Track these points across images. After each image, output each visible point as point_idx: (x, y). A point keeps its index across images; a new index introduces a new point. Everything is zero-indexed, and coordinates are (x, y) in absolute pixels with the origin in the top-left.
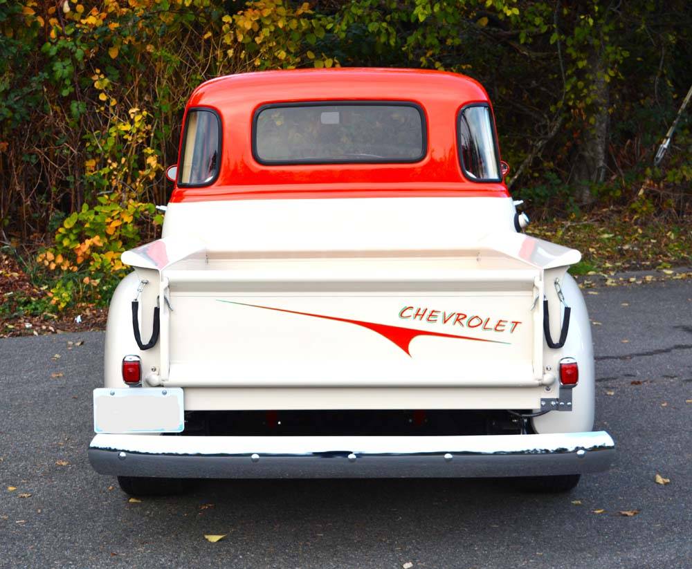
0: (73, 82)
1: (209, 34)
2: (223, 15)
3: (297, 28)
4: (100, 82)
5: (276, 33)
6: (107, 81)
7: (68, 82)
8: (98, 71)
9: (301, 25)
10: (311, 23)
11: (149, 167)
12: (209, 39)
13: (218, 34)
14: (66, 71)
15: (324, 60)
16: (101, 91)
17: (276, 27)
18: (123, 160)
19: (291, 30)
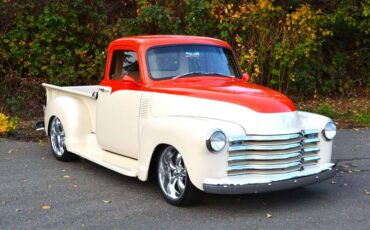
1: (281, 21)
2: (287, 14)
4: (238, 39)
6: (241, 39)
8: (238, 35)
9: (317, 18)
10: (321, 17)
11: (256, 72)
12: (281, 23)
13: (284, 21)
15: (326, 31)
16: (238, 43)
17: (307, 18)
19: (313, 20)
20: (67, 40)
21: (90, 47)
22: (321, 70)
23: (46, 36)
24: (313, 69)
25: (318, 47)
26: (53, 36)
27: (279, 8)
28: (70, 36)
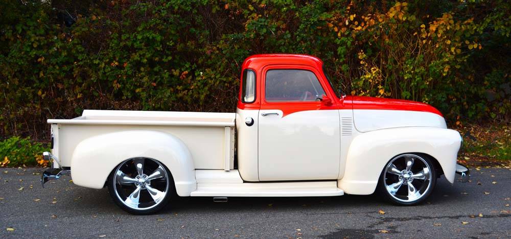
0: (345, 56)
1: (416, 33)
2: (422, 24)
3: (460, 29)
4: (361, 55)
5: (446, 32)
6: (365, 55)
7: (343, 56)
8: (362, 51)
9: (462, 28)
10: (467, 27)
11: (380, 94)
12: (416, 35)
13: (420, 33)
14: (342, 51)
15: (474, 44)
16: (361, 60)
17: (447, 29)
18: (368, 91)
19: (456, 31)
20: (164, 60)
21: (191, 67)
22: (469, 92)
23: (140, 56)
24: (457, 91)
25: (462, 63)
26: (148, 55)
27: (413, 18)
28: (167, 56)
